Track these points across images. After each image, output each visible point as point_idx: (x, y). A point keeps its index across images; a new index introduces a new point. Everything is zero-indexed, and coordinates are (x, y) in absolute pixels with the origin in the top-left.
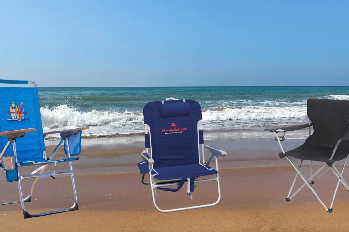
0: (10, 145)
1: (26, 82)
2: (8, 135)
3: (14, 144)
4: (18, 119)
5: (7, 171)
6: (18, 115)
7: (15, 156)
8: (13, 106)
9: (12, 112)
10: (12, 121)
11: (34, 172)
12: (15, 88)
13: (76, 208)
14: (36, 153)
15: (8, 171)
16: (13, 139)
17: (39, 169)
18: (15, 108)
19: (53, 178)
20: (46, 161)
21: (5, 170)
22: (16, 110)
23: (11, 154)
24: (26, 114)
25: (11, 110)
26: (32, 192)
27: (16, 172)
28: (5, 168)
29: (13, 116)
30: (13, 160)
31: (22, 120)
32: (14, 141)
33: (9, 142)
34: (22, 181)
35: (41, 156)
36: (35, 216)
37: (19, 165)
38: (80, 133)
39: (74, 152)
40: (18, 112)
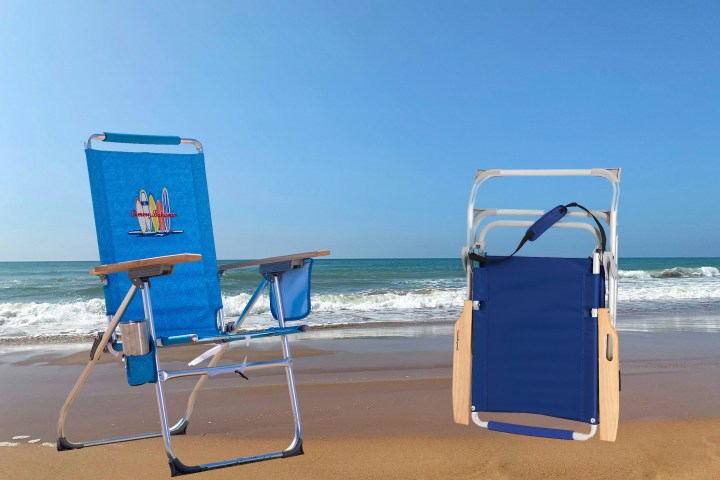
0: (137, 295)
1: (176, 140)
2: (132, 270)
3: (145, 293)
4: (157, 230)
5: (127, 358)
6: (156, 220)
7: (148, 322)
8: (144, 198)
9: (141, 214)
10: (142, 235)
11: (194, 363)
12: (148, 154)
13: (299, 451)
14: (200, 314)
15: (131, 360)
16: (144, 279)
17: (208, 354)
18: (147, 203)
19: (242, 375)
20: (224, 334)
21: (124, 356)
22: (151, 208)
23: (140, 319)
24: (174, 219)
25: (140, 209)
26: (189, 411)
27: (152, 362)
28: (124, 352)
29: (144, 224)
30: (143, 332)
31: (166, 234)
32: (146, 284)
33: (133, 287)
34: (164, 383)
35: (212, 323)
36: (197, 470)
37: (159, 343)
38: (307, 265)
39: (294, 311)
40: (157, 214)
